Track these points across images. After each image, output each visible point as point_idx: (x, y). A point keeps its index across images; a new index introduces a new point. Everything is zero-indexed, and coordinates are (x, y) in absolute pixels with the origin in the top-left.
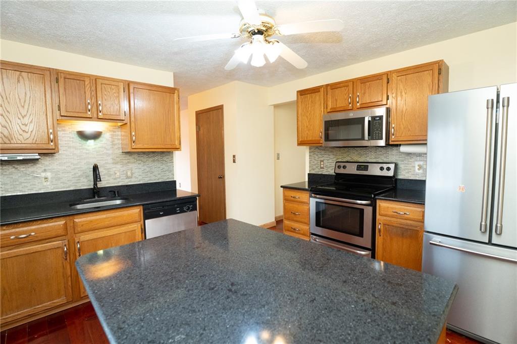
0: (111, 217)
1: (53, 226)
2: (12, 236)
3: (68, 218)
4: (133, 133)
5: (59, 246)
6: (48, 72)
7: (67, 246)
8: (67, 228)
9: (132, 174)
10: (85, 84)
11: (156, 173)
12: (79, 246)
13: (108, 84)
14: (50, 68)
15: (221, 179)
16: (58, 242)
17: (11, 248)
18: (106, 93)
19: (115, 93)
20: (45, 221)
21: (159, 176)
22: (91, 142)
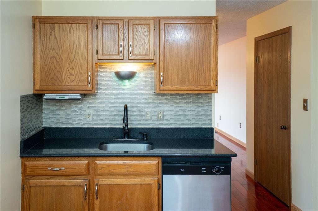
0: (128, 165)
1: (78, 164)
2: (49, 167)
3: (91, 159)
4: (162, 74)
5: (81, 185)
6: (90, 21)
7: (88, 186)
8: (89, 169)
9: (163, 116)
10: (119, 28)
11: (190, 117)
12: (97, 188)
13: (139, 24)
14: (92, 17)
15: (284, 130)
16: (80, 180)
17: (48, 177)
18: (137, 33)
19: (145, 32)
20: (73, 158)
21: (193, 121)
22: (126, 82)
